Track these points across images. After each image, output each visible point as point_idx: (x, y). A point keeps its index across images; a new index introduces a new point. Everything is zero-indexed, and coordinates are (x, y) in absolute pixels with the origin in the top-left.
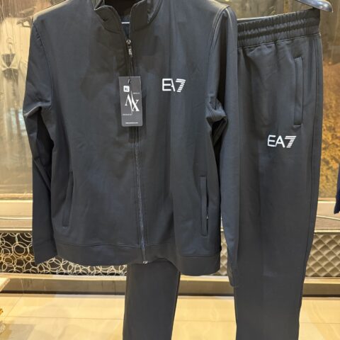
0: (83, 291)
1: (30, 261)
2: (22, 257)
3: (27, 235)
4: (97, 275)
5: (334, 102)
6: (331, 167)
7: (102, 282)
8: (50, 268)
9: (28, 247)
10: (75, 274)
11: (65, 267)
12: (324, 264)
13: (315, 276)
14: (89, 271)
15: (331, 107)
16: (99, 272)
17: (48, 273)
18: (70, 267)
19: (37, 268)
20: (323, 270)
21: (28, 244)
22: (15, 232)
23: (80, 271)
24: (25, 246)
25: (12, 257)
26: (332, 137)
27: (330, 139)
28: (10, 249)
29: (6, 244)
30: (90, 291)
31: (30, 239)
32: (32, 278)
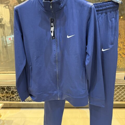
0: (31, 107)
1: (11, 97)
2: (8, 95)
3: (10, 87)
5: (123, 32)
6: (122, 57)
7: (38, 104)
8: (18, 99)
9: (10, 92)
10: (28, 101)
12: (120, 96)
13: (117, 101)
15: (122, 34)
17: (18, 101)
19: (14, 99)
20: (120, 98)
22: (5, 86)
23: (30, 100)
24: (9, 91)
25: (4, 95)
26: (123, 46)
27: (122, 46)
28: (4, 93)
29: (2, 91)
30: (33, 107)
31: (11, 89)
32: (12, 103)
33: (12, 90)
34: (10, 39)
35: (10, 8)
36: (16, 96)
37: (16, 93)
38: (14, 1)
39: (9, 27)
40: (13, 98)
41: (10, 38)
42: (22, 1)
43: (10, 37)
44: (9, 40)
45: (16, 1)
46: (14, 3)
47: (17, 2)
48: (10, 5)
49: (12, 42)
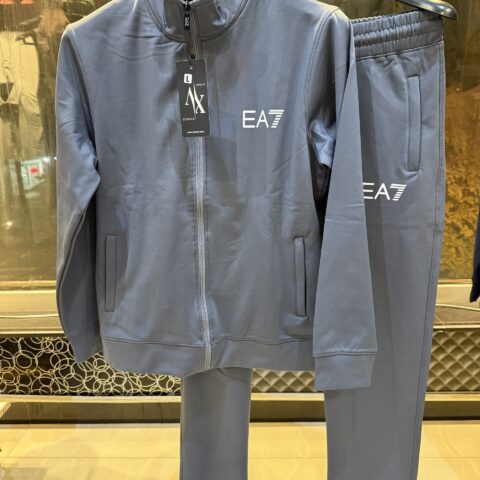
1: (39, 378)
2: (28, 371)
3: (34, 339)
4: (135, 395)
5: (465, 144)
6: (463, 235)
7: (143, 404)
8: (68, 387)
9: (36, 358)
10: (103, 394)
11: (89, 384)
12: (457, 373)
13: (445, 390)
14: (124, 389)
15: (461, 151)
16: (139, 391)
17: (66, 394)
18: (97, 384)
19: (50, 386)
20: (455, 381)
21: (36, 352)
22: (18, 337)
23: (112, 390)
24: (32, 356)
25: (13, 371)
26: (464, 193)
27: (461, 195)
28: (11, 361)
29: (5, 354)
30: (126, 418)
31: (38, 346)
32: (43, 401)
33: (43, 350)
35: (40, 42)
36: (57, 372)
37: (60, 361)
38: (56, 16)
40: (47, 381)
41: (35, 167)
43: (37, 164)
46: (55, 24)
48: (41, 33)
49: (42, 180)
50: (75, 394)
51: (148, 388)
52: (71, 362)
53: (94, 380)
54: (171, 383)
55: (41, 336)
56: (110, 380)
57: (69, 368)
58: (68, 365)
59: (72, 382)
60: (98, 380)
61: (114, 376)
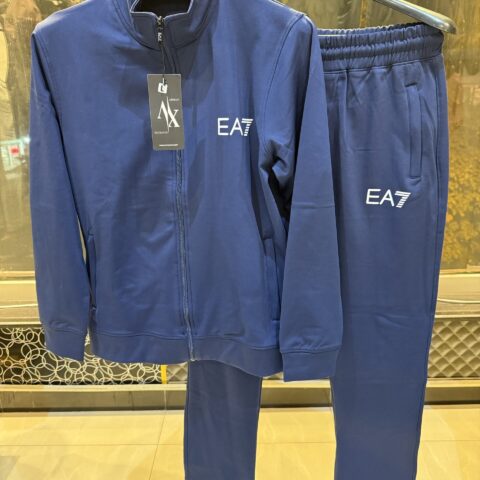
0: (87, 406)
1: (10, 367)
3: (5, 330)
4: (106, 383)
7: (114, 392)
8: (39, 377)
9: (7, 348)
10: (75, 383)
11: (61, 373)
12: (452, 360)
14: (95, 378)
16: (110, 379)
17: (37, 383)
18: (69, 374)
19: (21, 376)
20: (450, 368)
21: (7, 342)
23: (83, 379)
24: (3, 347)
30: (97, 406)
31: (9, 337)
32: (15, 390)
33: (13, 341)
34: (15, 151)
36: (28, 362)
37: (31, 351)
38: (23, 3)
39: (4, 101)
40: (18, 371)
41: (15, 147)
42: (56, 3)
43: (18, 144)
44: (10, 153)
45: (32, 5)
46: (22, 10)
47: (35, 9)
48: (8, 19)
49: (24, 161)
50: (47, 383)
51: (119, 377)
52: (42, 352)
53: (65, 369)
54: (141, 372)
55: (11, 327)
56: (82, 370)
57: (40, 358)
58: (39, 355)
59: (43, 372)
60: (70, 369)
61: (86, 365)
